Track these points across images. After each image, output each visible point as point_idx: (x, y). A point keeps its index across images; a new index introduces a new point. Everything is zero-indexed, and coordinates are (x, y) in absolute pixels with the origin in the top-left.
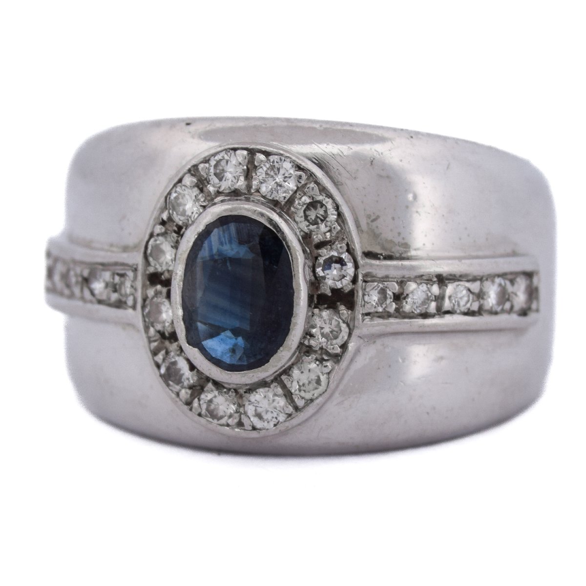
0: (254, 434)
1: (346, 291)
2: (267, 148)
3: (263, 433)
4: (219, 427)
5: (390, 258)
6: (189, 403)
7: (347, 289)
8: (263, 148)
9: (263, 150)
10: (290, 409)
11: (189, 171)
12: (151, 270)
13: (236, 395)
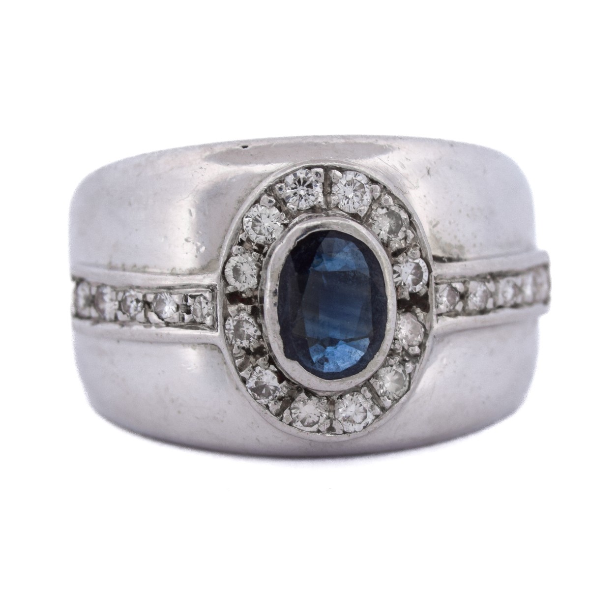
0: (345, 437)
1: (422, 295)
2: (342, 164)
3: (352, 436)
4: (311, 434)
5: (450, 260)
6: (279, 414)
7: (423, 293)
8: (338, 165)
9: (338, 167)
10: (378, 411)
11: (266, 191)
12: (230, 289)
13: (328, 402)
